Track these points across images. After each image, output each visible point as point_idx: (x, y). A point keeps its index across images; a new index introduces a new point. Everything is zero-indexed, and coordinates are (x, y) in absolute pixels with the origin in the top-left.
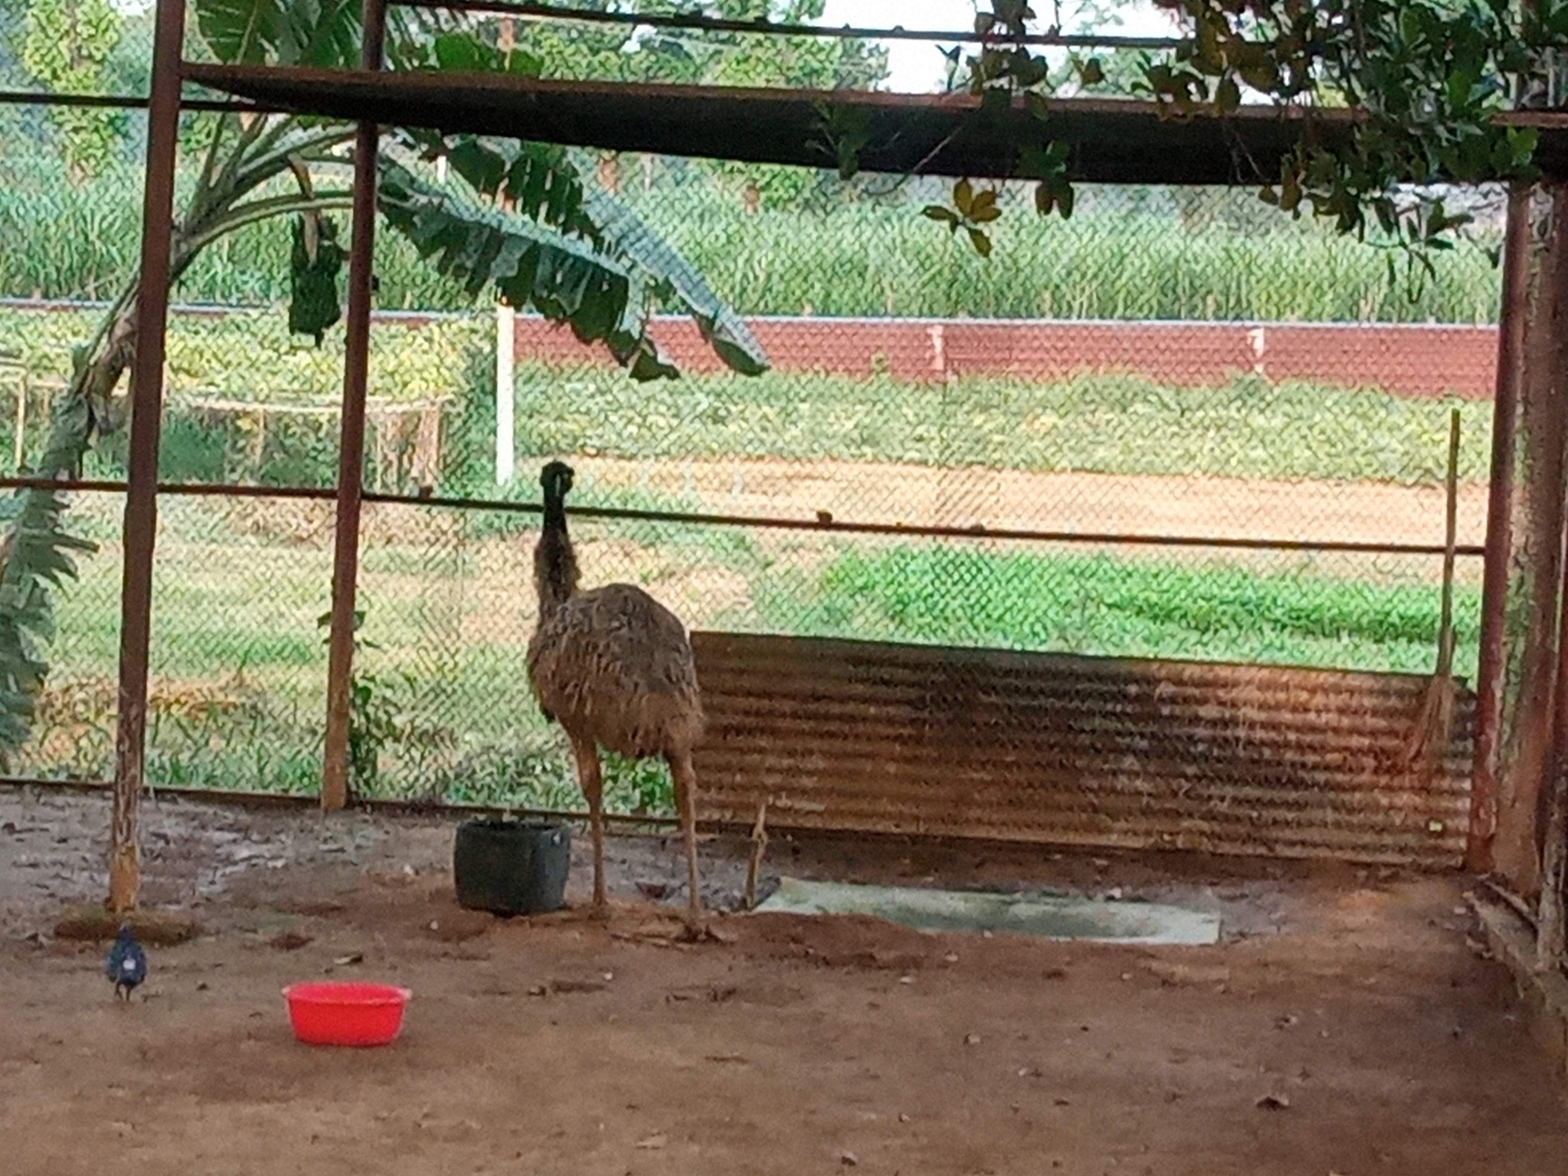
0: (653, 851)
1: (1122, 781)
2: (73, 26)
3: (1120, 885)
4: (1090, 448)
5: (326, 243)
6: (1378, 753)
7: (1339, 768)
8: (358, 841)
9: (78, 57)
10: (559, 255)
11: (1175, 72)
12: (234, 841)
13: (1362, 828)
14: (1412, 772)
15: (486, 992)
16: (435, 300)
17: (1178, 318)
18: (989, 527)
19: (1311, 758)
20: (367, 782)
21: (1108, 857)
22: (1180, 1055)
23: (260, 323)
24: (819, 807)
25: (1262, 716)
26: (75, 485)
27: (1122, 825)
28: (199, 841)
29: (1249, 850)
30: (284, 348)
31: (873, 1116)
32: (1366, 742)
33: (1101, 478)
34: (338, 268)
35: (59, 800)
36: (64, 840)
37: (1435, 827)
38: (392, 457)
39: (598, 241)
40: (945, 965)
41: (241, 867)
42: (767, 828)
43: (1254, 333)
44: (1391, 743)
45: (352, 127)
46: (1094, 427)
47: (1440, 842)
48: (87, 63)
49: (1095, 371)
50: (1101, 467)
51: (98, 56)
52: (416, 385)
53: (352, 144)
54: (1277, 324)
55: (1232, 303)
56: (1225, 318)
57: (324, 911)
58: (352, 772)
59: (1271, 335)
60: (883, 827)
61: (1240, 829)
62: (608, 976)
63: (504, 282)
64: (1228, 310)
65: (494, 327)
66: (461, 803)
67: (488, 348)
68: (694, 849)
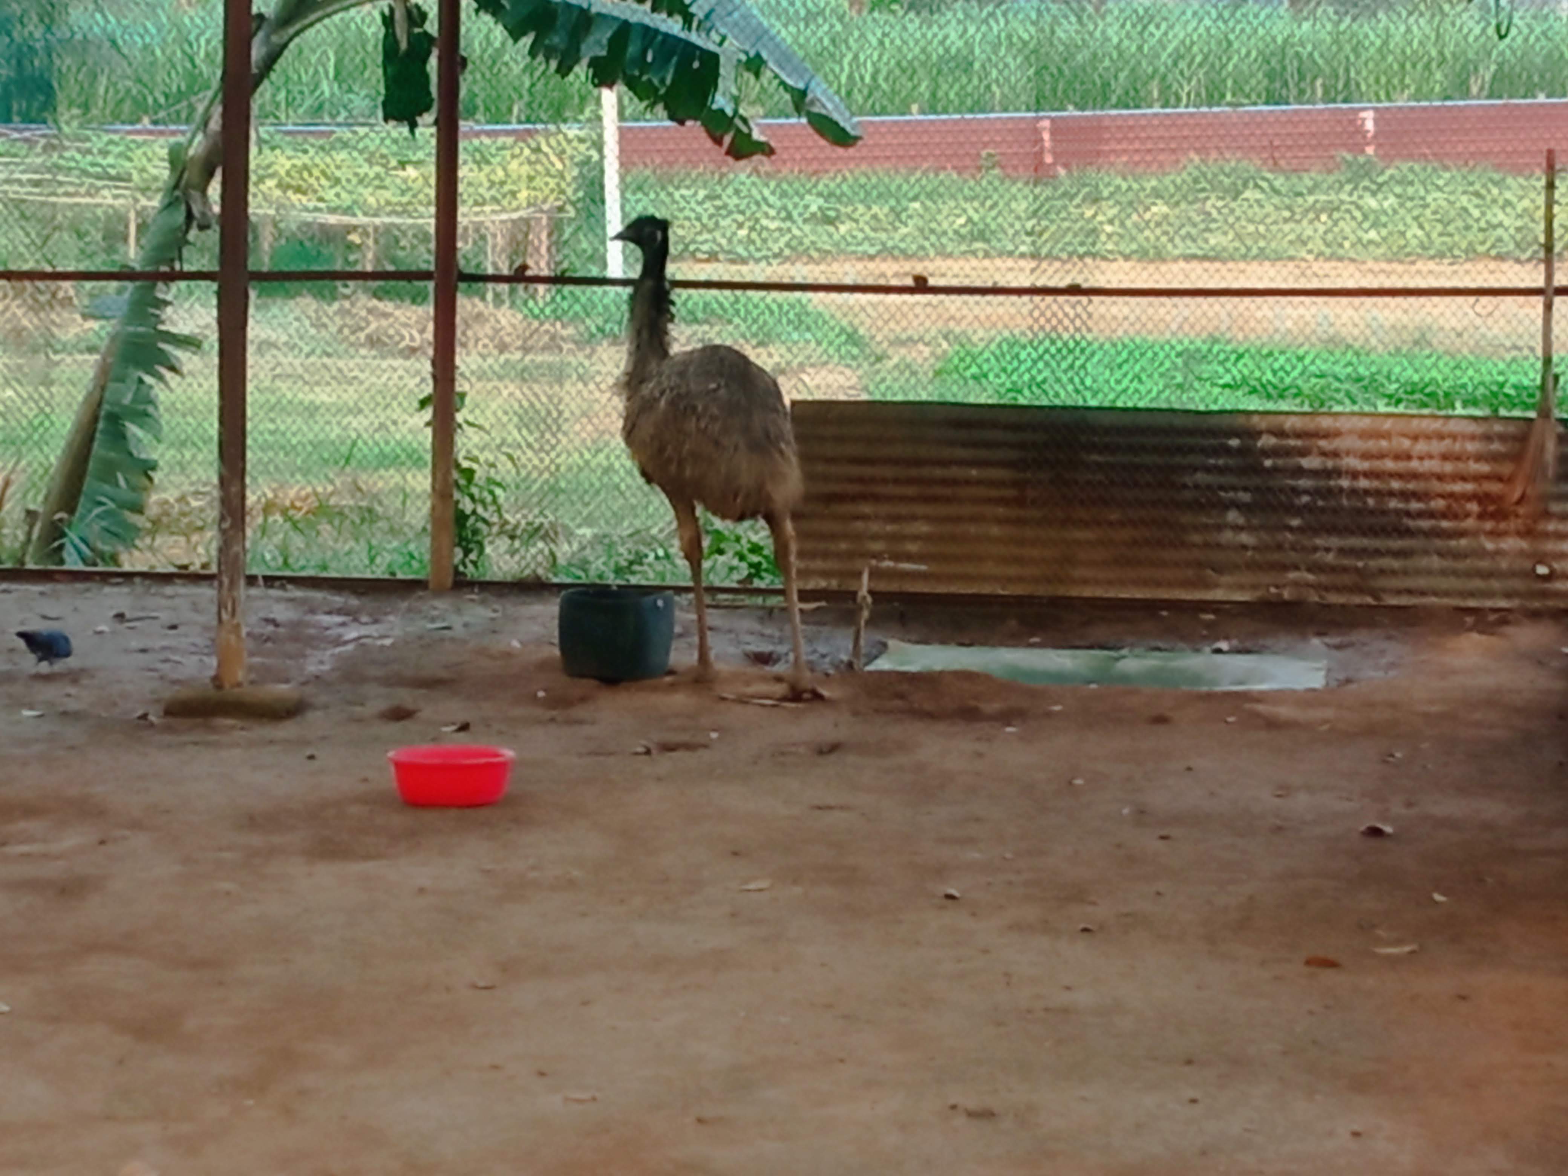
0: (761, 620)
1: (1228, 536)
3: (1227, 638)
4: (1203, 235)
5: (417, 30)
6: (1481, 498)
7: (1444, 515)
8: (467, 619)
10: (649, 33)
12: (343, 624)
13: (1469, 574)
14: (1517, 516)
15: (590, 754)
16: (542, 111)
17: (1287, 103)
18: (1085, 285)
19: (1415, 506)
20: (474, 563)
21: (1215, 612)
22: (1284, 791)
23: (367, 140)
24: (923, 567)
25: (1365, 465)
27: (1226, 579)
28: (308, 625)
29: (1357, 600)
30: (392, 163)
31: (977, 855)
32: (1469, 487)
34: (428, 56)
35: (169, 590)
36: (174, 627)
37: (1542, 570)
38: (503, 266)
39: (688, 19)
40: (1049, 715)
41: (350, 647)
42: (871, 592)
43: (1363, 115)
44: (1494, 488)
46: (1206, 215)
47: (1548, 585)
49: (1204, 161)
50: (1212, 254)
52: (525, 195)
54: (1387, 104)
55: (1340, 86)
56: (1334, 101)
57: (431, 684)
58: (459, 553)
59: (1381, 116)
60: (986, 589)
61: (1346, 579)
62: (714, 735)
63: (594, 63)
64: (1337, 93)
65: (600, 136)
66: (568, 580)
67: (596, 157)
68: (798, 618)
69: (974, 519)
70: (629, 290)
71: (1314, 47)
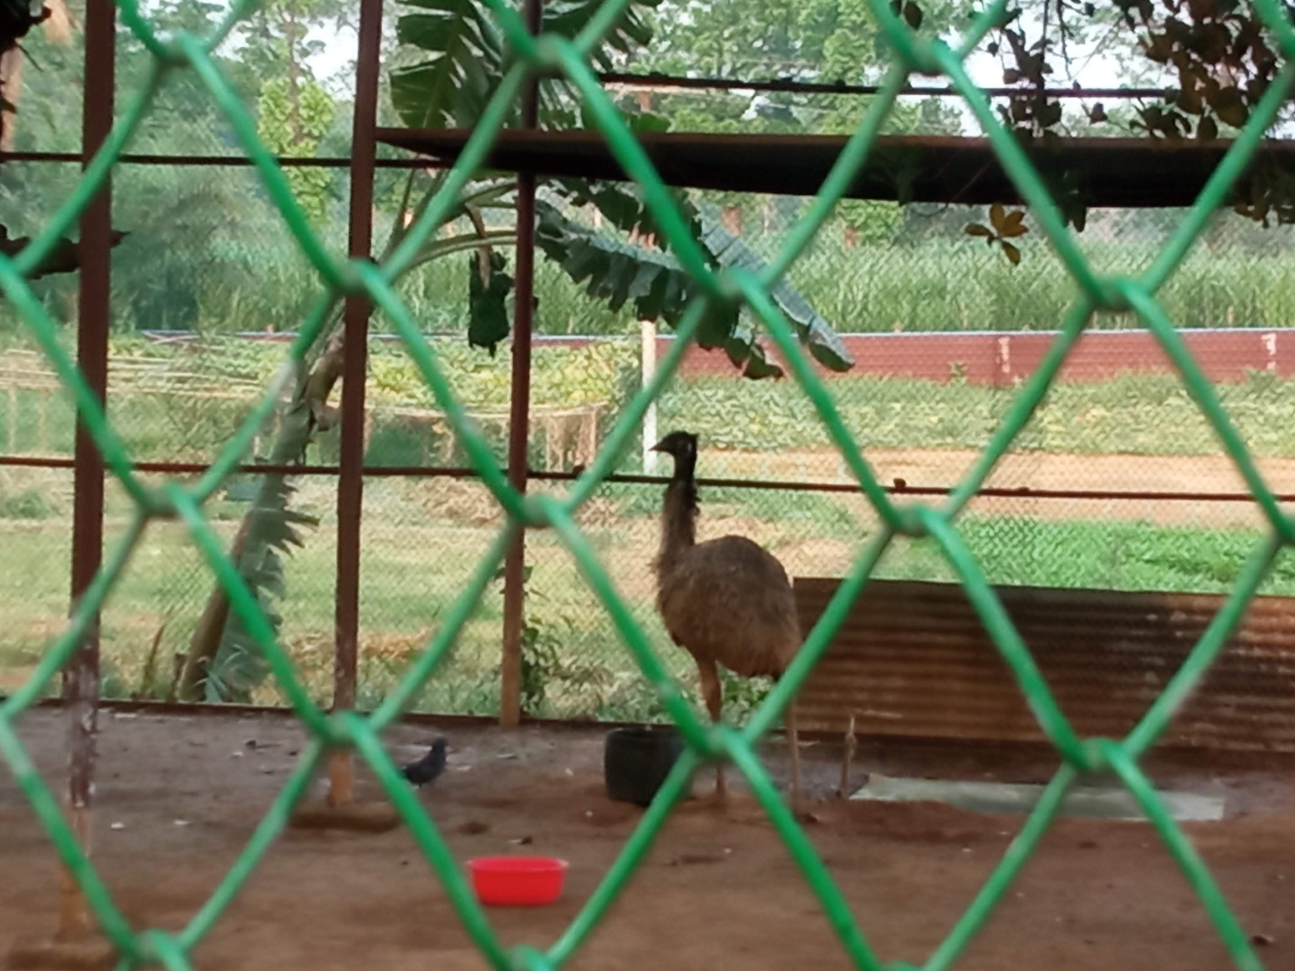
1: (1145, 693)
2: (296, 108)
4: (1133, 434)
5: (497, 273)
8: (530, 750)
9: (300, 136)
10: (683, 279)
11: (1164, 113)
16: (593, 325)
17: (1203, 326)
18: (1033, 488)
20: (537, 704)
23: (452, 348)
24: (897, 716)
25: (1259, 638)
26: (302, 470)
28: (400, 753)
29: (1252, 746)
30: (471, 367)
33: (1141, 460)
34: (506, 293)
35: (289, 724)
36: (293, 753)
38: (560, 453)
40: (999, 838)
42: (857, 734)
43: (1264, 337)
45: (514, 180)
46: (1136, 418)
48: (307, 140)
49: (1135, 373)
50: (1141, 450)
51: (316, 133)
52: (578, 395)
53: (516, 193)
54: (1285, 329)
55: (1248, 313)
56: (1241, 325)
57: (501, 804)
58: (524, 695)
59: (1281, 339)
60: (951, 733)
61: (1243, 730)
62: (728, 851)
63: (640, 301)
64: (1245, 319)
65: (640, 346)
66: (612, 720)
67: (636, 363)
68: (797, 753)
69: (941, 676)
70: (665, 486)
71: (1227, 282)
